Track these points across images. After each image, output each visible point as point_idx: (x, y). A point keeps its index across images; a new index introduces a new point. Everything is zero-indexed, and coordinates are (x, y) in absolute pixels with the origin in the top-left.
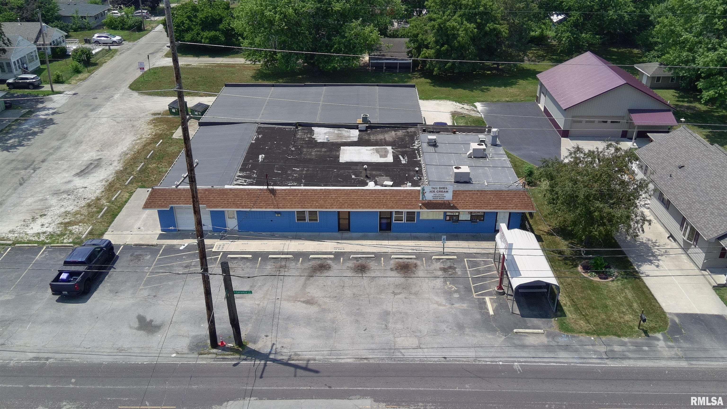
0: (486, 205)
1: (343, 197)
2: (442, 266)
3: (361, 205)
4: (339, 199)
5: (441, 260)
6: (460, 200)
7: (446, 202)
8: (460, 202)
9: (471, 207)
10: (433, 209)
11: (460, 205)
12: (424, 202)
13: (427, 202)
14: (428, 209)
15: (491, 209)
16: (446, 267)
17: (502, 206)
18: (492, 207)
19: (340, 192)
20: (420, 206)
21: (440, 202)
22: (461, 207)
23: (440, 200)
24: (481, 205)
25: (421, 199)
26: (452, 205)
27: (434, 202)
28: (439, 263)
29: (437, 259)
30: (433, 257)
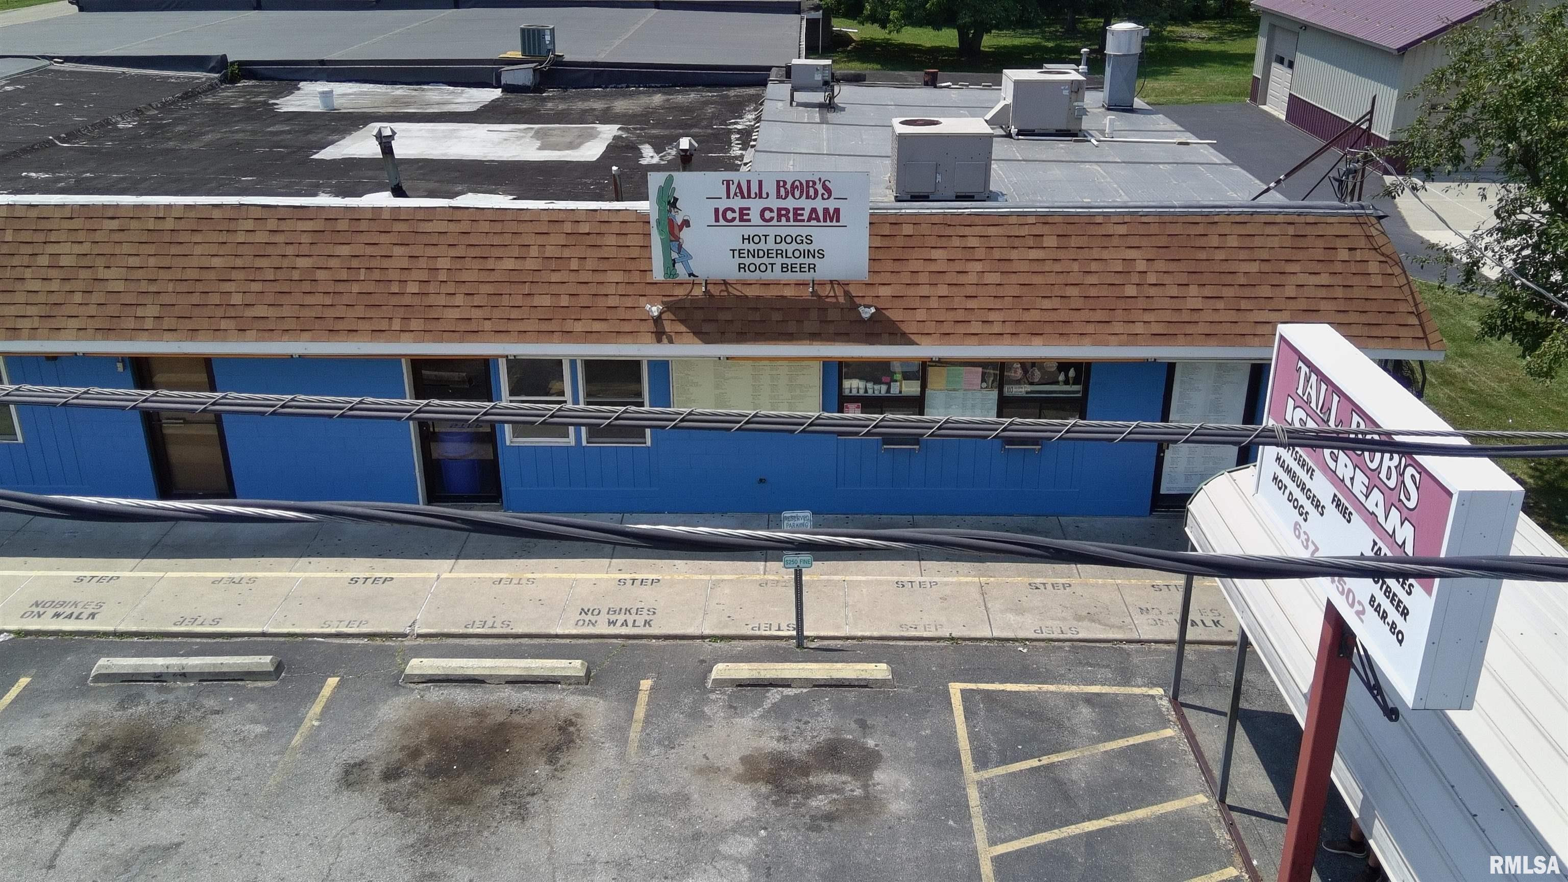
0: (1099, 316)
1: (133, 261)
2: (769, 743)
3: (250, 313)
4: (102, 273)
5: (774, 695)
6: (923, 278)
7: (826, 291)
8: (925, 291)
9: (996, 329)
10: (741, 337)
11: (921, 315)
12: (680, 292)
13: (699, 291)
14: (705, 337)
15: (1133, 339)
16: (799, 748)
17: (1208, 316)
18: (1139, 328)
19: (114, 225)
20: (657, 320)
21: (788, 292)
22: (930, 327)
23: (789, 276)
24: (1064, 315)
25: (658, 273)
26: (867, 313)
27: (750, 292)
28: (746, 722)
29: (741, 684)
30: (721, 671)
